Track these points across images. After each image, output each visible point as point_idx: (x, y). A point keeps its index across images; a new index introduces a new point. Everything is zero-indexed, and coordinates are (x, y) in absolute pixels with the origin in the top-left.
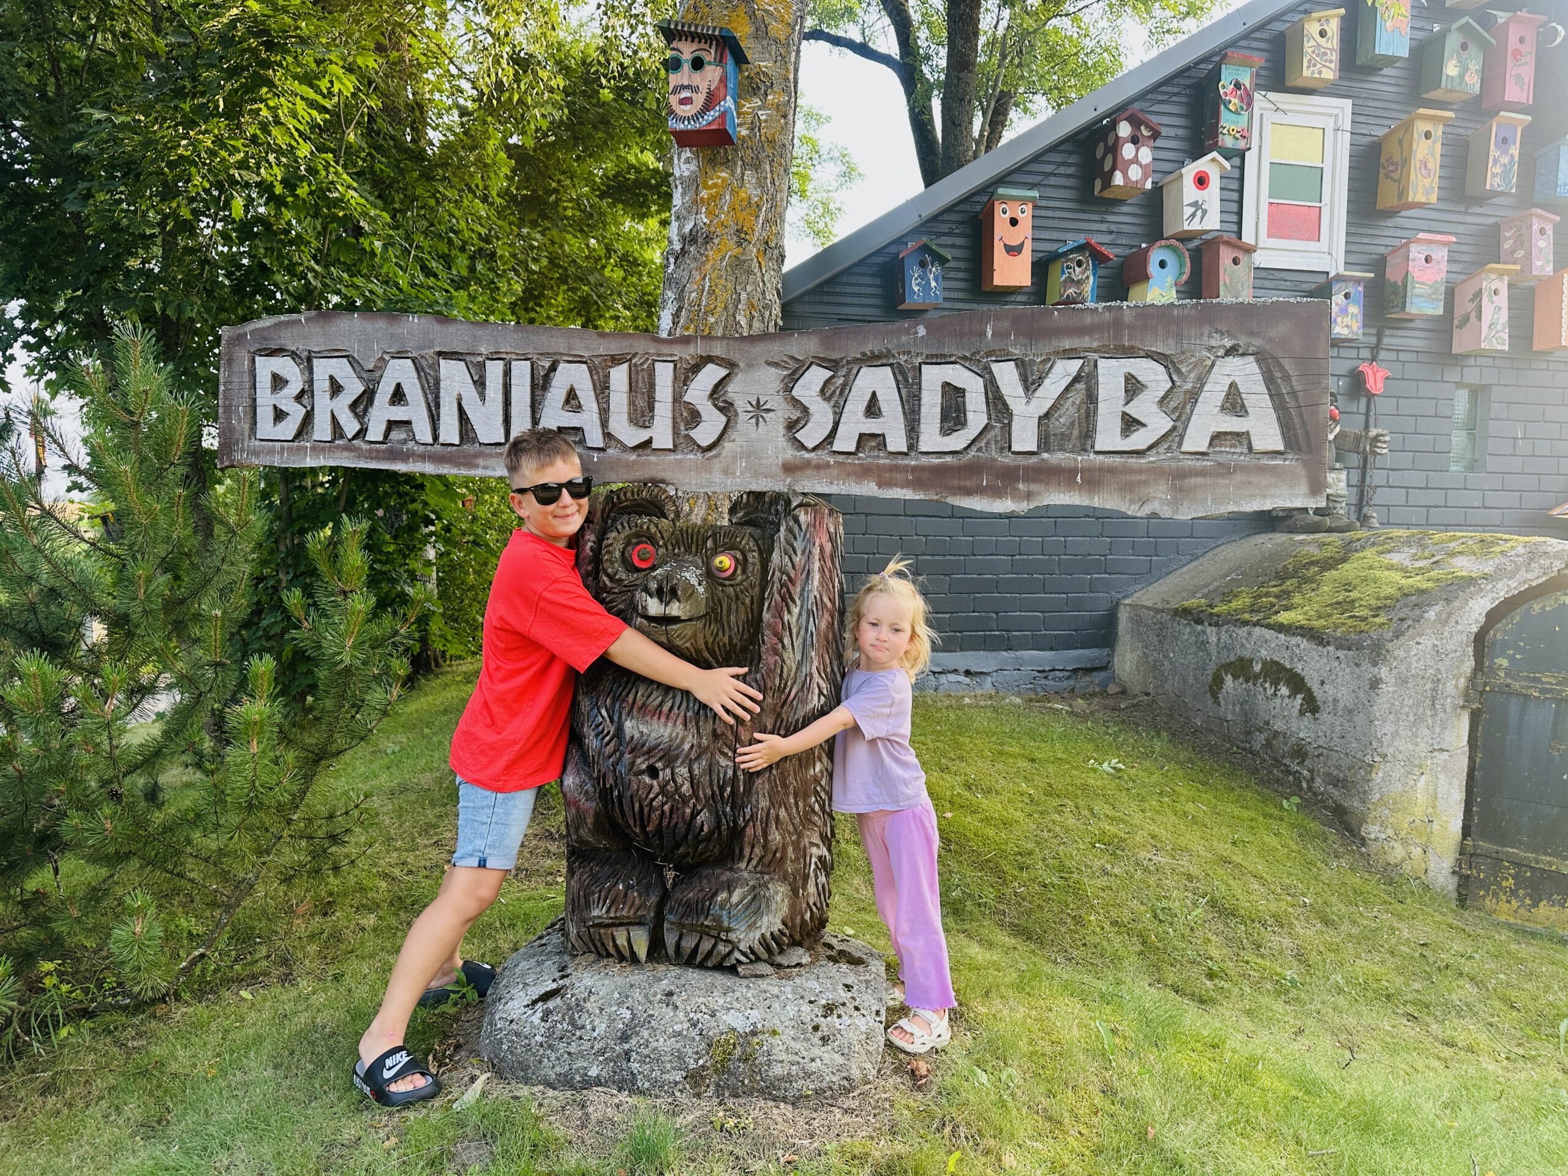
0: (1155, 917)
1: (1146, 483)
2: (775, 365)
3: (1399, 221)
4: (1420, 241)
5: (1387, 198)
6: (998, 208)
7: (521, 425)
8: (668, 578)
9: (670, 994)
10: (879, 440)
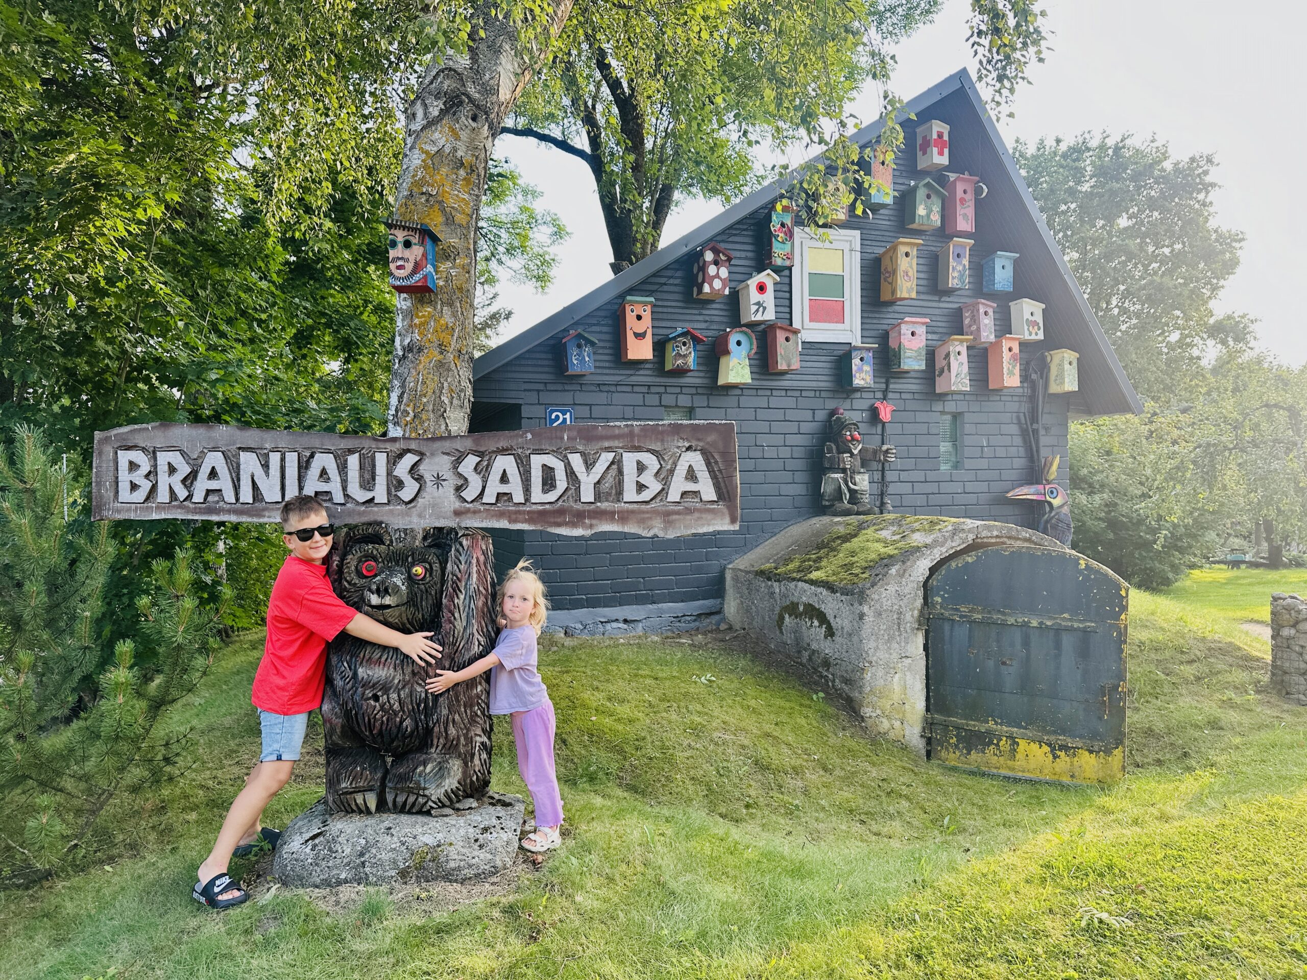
0: (718, 772)
1: (650, 518)
2: (448, 454)
3: (896, 308)
4: (907, 322)
5: (885, 296)
6: (628, 308)
7: (292, 492)
8: (383, 582)
9: (390, 828)
10: (509, 496)
